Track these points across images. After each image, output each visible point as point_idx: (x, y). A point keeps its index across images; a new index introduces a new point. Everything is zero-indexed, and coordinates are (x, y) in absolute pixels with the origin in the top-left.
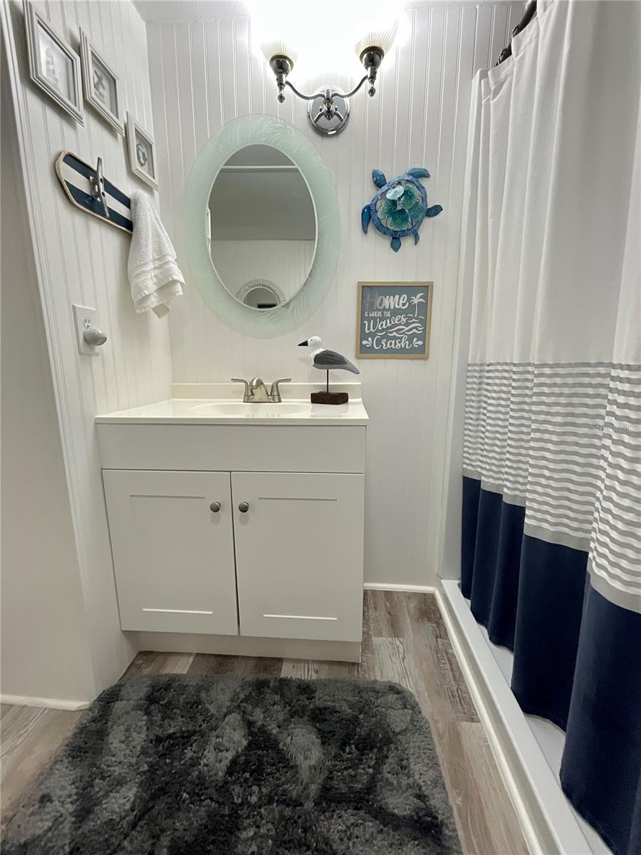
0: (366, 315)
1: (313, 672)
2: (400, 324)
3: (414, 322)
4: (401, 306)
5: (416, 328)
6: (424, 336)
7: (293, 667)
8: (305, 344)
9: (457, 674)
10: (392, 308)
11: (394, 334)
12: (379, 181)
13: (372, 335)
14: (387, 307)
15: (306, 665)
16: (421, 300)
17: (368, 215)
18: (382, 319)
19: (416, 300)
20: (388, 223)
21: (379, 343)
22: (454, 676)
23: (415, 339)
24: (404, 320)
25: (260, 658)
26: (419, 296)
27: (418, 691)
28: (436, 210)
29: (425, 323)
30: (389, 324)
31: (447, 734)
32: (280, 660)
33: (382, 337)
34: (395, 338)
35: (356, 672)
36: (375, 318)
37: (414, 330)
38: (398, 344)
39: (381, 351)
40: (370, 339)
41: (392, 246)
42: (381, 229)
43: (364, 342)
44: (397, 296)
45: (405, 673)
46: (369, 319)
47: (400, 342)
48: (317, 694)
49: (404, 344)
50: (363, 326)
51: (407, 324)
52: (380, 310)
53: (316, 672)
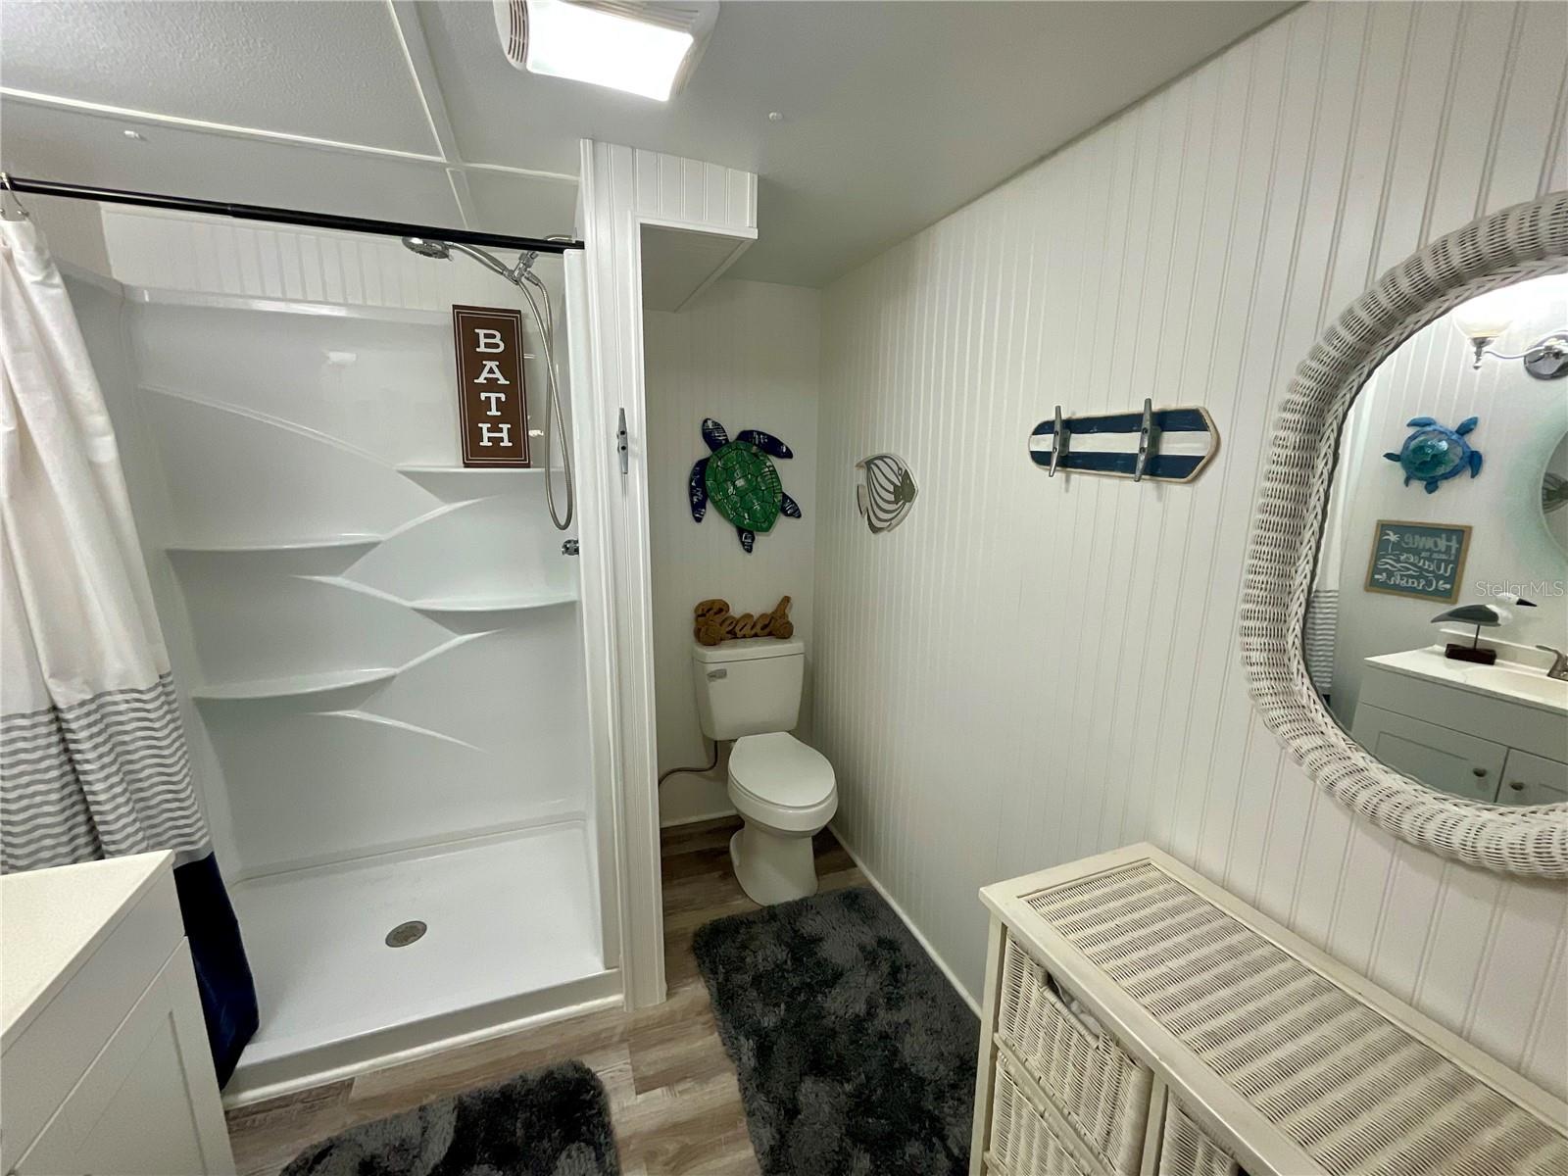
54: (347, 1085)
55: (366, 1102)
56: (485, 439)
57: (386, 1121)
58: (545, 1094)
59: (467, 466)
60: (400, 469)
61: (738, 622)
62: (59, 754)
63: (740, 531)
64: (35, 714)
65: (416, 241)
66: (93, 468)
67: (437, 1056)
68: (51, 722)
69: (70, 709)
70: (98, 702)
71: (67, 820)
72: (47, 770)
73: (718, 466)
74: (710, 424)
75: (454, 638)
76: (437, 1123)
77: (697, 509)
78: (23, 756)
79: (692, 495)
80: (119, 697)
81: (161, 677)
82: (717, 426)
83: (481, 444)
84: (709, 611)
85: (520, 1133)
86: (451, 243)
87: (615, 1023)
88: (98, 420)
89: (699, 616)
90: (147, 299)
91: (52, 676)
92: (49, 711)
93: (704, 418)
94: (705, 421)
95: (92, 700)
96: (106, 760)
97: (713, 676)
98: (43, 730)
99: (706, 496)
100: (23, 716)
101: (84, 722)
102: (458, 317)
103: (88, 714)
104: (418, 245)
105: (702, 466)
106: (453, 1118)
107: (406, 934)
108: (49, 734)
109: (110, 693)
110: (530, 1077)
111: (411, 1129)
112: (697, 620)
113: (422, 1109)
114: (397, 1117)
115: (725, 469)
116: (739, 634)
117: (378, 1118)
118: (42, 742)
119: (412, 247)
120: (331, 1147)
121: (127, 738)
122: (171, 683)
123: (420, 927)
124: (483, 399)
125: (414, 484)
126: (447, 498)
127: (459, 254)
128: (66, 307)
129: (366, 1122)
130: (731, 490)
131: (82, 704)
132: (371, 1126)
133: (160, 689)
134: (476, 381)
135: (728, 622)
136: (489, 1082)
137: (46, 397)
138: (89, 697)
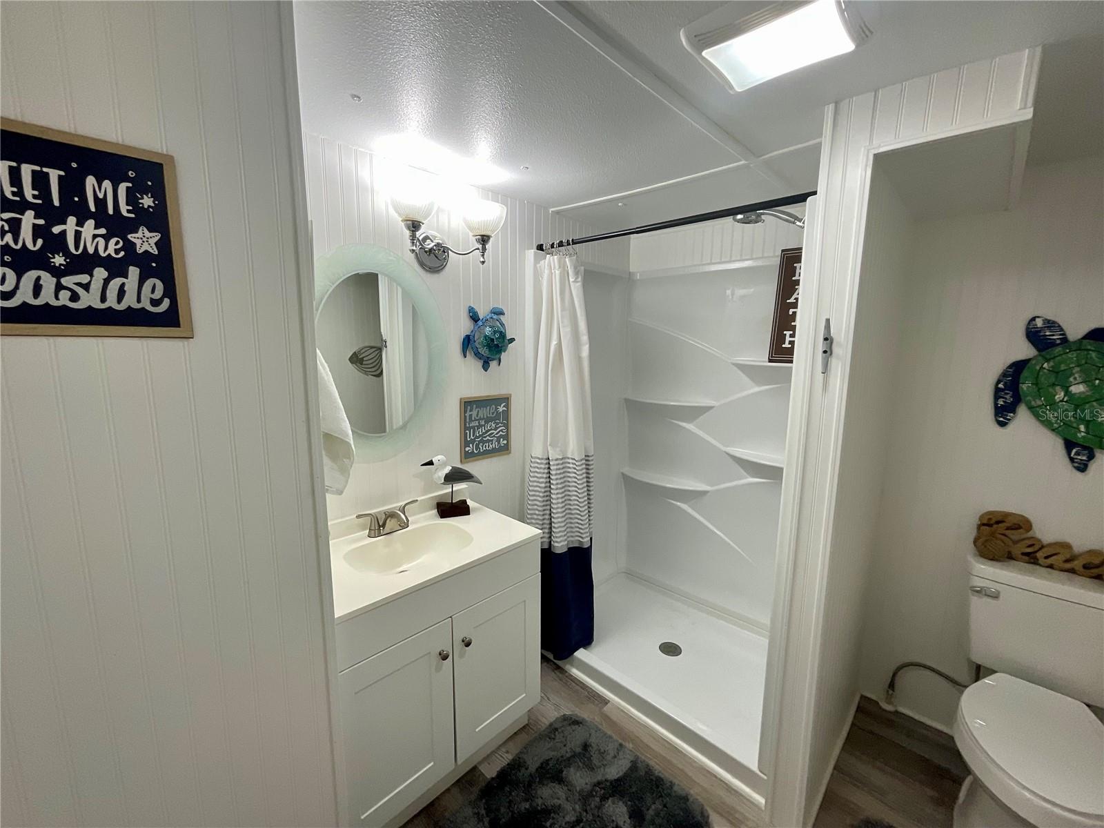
0: (468, 425)
1: (506, 755)
2: (491, 430)
3: (500, 426)
4: (491, 415)
5: (501, 431)
6: (507, 437)
7: (489, 764)
8: (431, 463)
9: (581, 685)
10: (485, 417)
11: (488, 438)
12: (474, 317)
13: (473, 441)
14: (482, 417)
15: (497, 755)
16: (504, 408)
17: (467, 342)
18: (480, 426)
19: (501, 409)
20: (484, 351)
21: (477, 447)
22: (581, 687)
23: (502, 439)
24: (494, 425)
25: (458, 781)
26: (502, 406)
27: (572, 711)
28: (512, 340)
29: (507, 426)
30: (484, 431)
31: (603, 722)
32: (474, 769)
33: (479, 442)
34: (488, 441)
35: (531, 730)
36: (473, 428)
37: (501, 433)
38: (491, 446)
39: (480, 454)
40: (471, 445)
41: (483, 367)
42: (478, 355)
43: (467, 449)
44: (488, 408)
45: (557, 706)
46: (469, 429)
47: (492, 444)
48: (528, 763)
49: (495, 445)
50: (466, 434)
51: (496, 429)
52: (477, 420)
53: (507, 752)
54: (605, 702)
55: (607, 718)
56: (787, 342)
57: (605, 734)
58: (676, 808)
59: (770, 361)
60: (734, 362)
61: (1043, 547)
62: (546, 478)
63: (1069, 445)
64: (542, 459)
65: (740, 217)
66: (579, 359)
67: (646, 727)
68: (546, 464)
69: (552, 460)
70: (563, 461)
71: (544, 506)
72: (542, 483)
73: (1042, 368)
74: (1039, 323)
75: (747, 478)
76: (621, 759)
77: (1003, 413)
78: (536, 474)
79: (996, 397)
80: (571, 461)
81: (586, 456)
82: (1051, 324)
83: (783, 346)
84: (998, 522)
85: (651, 812)
86: (762, 211)
87: (751, 817)
88: (585, 338)
89: (984, 525)
90: (638, 277)
91: (550, 445)
92: (546, 459)
93: (1031, 317)
94: (1034, 319)
95: (562, 459)
96: (559, 486)
97: (981, 592)
98: (543, 466)
99: (1017, 400)
100: (539, 459)
101: (555, 467)
102: (784, 257)
103: (558, 464)
104: (741, 219)
105: (1018, 368)
106: (629, 765)
107: (670, 649)
108: (545, 469)
109: (568, 458)
110: (675, 788)
111: (611, 748)
112: (979, 527)
113: (621, 745)
114: (610, 737)
115: (1055, 371)
116: (1042, 561)
117: (605, 730)
118: (542, 471)
119: (739, 221)
120: (581, 723)
121: (570, 479)
122: (592, 460)
123: (679, 651)
124: (791, 313)
125: (739, 372)
126: (758, 382)
127: (768, 217)
128: (581, 290)
129: (600, 727)
130: (1060, 395)
131: (557, 460)
132: (600, 730)
133: (584, 461)
134: (788, 301)
135: (1030, 542)
136: (658, 768)
137: (568, 329)
138: (561, 457)
